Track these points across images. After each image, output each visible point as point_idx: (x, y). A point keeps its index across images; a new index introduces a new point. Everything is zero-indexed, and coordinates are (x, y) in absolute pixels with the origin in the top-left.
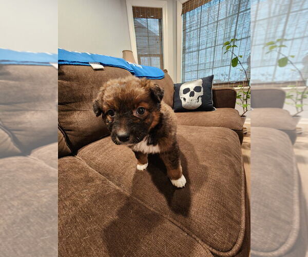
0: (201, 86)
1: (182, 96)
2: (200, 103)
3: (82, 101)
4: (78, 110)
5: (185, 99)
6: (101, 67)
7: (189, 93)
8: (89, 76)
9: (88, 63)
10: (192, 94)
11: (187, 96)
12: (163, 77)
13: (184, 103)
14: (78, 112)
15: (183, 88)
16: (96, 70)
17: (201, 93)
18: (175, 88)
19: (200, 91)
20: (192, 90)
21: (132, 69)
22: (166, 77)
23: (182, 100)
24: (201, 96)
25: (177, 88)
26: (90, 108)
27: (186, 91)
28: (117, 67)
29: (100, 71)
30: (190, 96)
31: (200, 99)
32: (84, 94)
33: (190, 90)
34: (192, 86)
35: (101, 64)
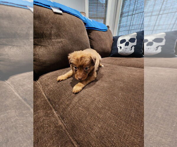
0: (136, 38)
1: (119, 45)
2: (133, 51)
3: (43, 37)
4: (40, 45)
5: (121, 48)
6: (61, 12)
7: (125, 43)
8: (50, 17)
9: (49, 6)
10: (127, 44)
11: (123, 45)
12: (106, 31)
13: (120, 51)
14: (40, 46)
15: (120, 39)
16: (56, 13)
17: (135, 44)
18: (114, 39)
19: (134, 42)
20: (127, 41)
21: (84, 20)
22: (108, 31)
23: (119, 48)
24: (134, 46)
25: (115, 40)
26: (49, 44)
27: (122, 41)
28: (73, 15)
29: (59, 15)
30: (125, 45)
31: (133, 48)
32: (45, 32)
33: (126, 41)
34: (127, 38)
35: (61, 9)
